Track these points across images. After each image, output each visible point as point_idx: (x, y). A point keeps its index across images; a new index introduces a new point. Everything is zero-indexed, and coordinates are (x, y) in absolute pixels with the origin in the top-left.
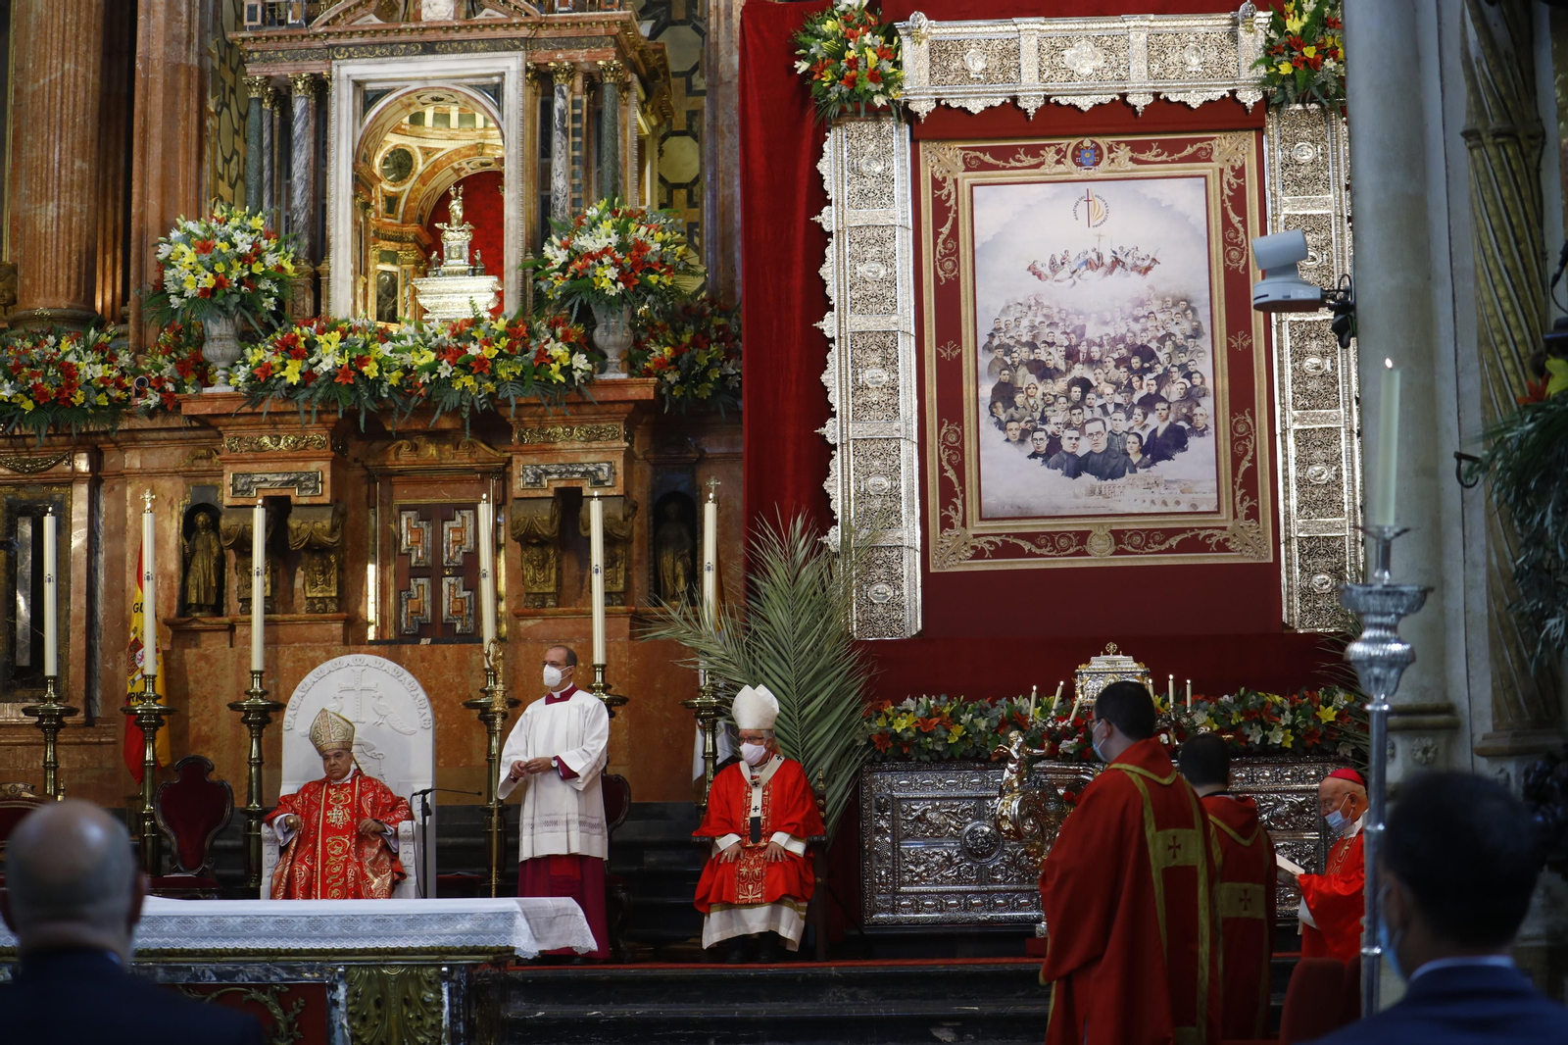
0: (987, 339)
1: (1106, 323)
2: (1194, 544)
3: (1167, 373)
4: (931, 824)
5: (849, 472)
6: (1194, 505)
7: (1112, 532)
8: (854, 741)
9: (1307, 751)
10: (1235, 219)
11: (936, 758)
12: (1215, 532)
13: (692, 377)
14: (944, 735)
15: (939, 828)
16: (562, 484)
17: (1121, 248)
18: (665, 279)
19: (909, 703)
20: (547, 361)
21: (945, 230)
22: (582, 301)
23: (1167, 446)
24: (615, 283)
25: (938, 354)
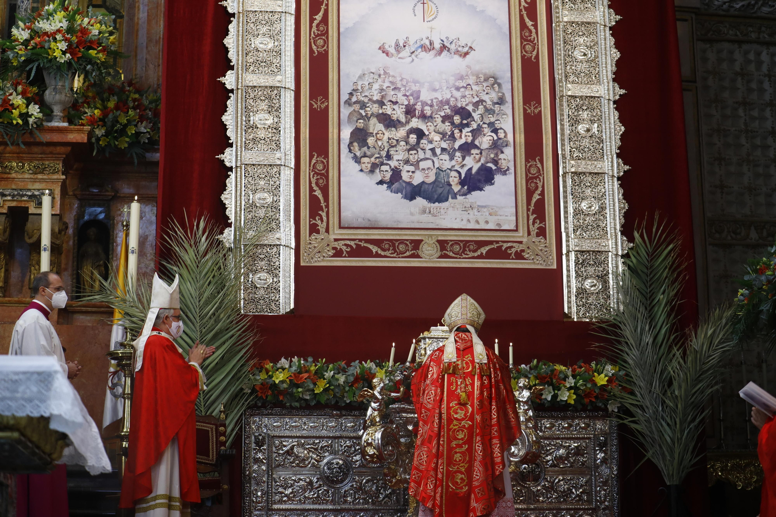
0: (347, 97)
1: (435, 90)
2: (498, 253)
3: (479, 128)
4: (297, 457)
5: (241, 188)
6: (498, 225)
7: (438, 241)
8: (242, 389)
9: (584, 409)
10: (529, 23)
11: (304, 405)
12: (514, 245)
13: (115, 131)
14: (312, 386)
15: (304, 460)
16: (14, 204)
17: (447, 38)
18: (101, 55)
19: (284, 362)
20: (10, 108)
21: (319, 17)
22: (39, 65)
23: (479, 181)
24: (64, 53)
25: (311, 105)
